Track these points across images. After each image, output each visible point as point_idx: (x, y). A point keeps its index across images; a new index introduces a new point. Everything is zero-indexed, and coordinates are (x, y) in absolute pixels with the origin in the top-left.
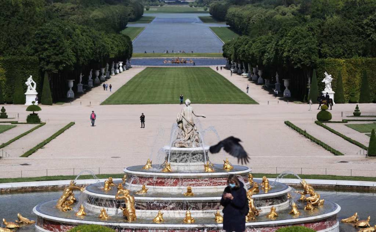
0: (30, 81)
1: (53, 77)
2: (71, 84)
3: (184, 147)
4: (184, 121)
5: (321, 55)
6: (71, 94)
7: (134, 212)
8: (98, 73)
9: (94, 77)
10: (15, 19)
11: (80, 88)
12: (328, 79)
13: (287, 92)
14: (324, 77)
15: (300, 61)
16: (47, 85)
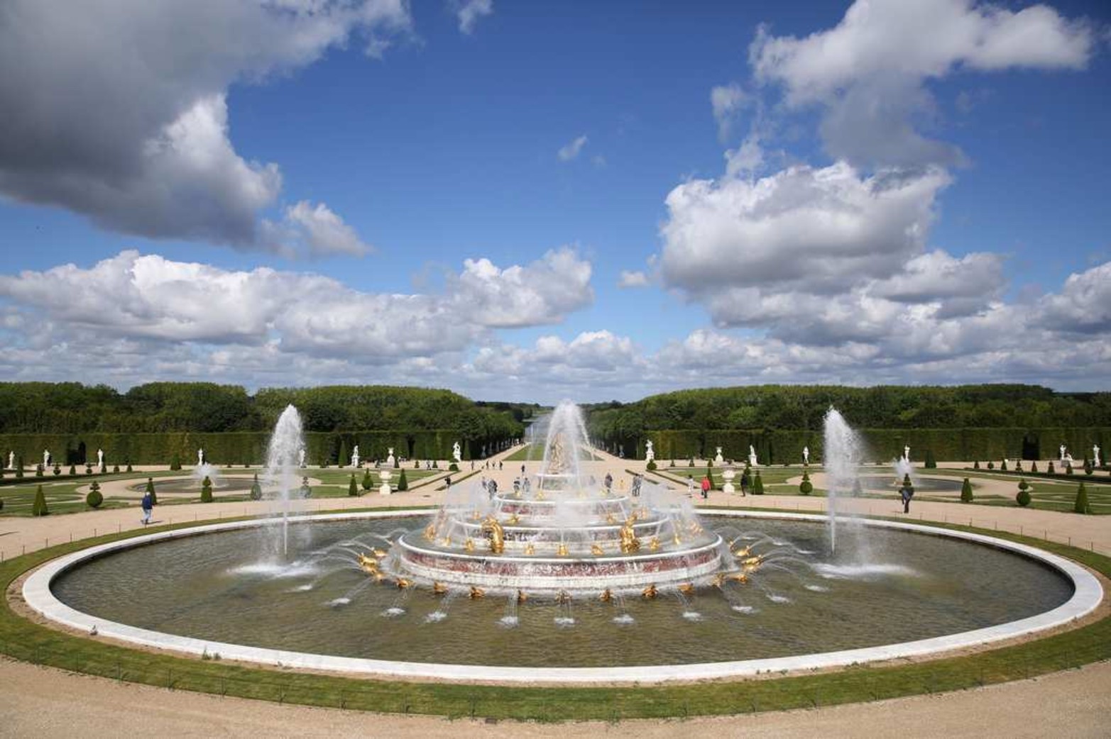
0: (456, 445)
1: (471, 442)
2: (484, 448)
3: (556, 473)
4: (557, 446)
5: (645, 429)
6: (484, 454)
7: (502, 544)
8: (502, 444)
9: (500, 446)
10: (449, 407)
11: (490, 451)
12: (650, 444)
13: (622, 454)
14: (646, 442)
15: (631, 432)
16: (467, 448)
